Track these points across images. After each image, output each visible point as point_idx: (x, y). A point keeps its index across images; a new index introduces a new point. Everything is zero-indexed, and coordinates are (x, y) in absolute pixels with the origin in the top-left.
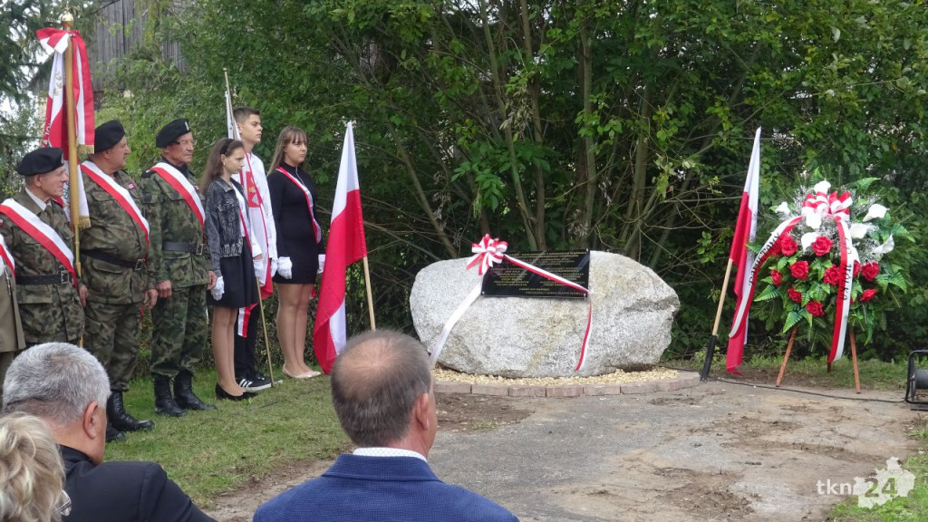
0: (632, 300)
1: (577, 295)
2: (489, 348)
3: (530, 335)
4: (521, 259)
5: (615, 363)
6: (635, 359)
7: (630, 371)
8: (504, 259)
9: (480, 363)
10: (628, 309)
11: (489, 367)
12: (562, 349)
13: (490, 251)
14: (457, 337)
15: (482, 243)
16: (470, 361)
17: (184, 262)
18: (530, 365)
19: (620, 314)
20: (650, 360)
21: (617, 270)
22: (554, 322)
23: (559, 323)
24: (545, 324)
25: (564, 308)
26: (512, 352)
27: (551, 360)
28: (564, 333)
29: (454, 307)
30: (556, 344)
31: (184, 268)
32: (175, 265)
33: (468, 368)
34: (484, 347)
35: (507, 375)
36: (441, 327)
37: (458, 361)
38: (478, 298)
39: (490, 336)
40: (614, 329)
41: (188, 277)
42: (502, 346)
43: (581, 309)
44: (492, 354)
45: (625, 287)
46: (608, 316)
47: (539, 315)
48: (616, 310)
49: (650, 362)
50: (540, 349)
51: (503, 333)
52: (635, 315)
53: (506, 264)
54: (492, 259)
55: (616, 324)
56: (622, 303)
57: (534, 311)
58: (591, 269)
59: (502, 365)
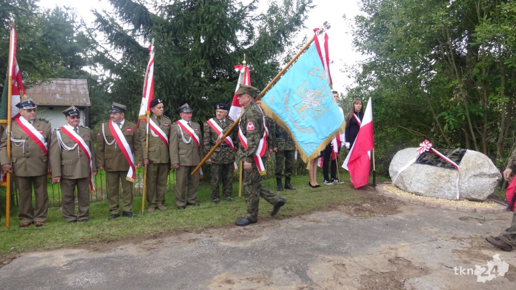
0: (478, 172)
1: (453, 167)
2: (411, 183)
3: (429, 180)
4: (437, 150)
5: (464, 196)
6: (473, 197)
7: (472, 201)
8: (430, 149)
9: (407, 188)
10: (475, 176)
11: (410, 190)
12: (442, 187)
13: (425, 146)
14: (401, 176)
15: (424, 143)
16: (404, 186)
17: (282, 142)
18: (427, 192)
19: (471, 177)
20: (481, 198)
21: (475, 159)
22: (440, 176)
23: (443, 177)
24: (437, 177)
25: (447, 171)
26: (420, 185)
27: (436, 191)
28: (444, 181)
29: (404, 165)
30: (440, 185)
31: (282, 144)
32: (279, 143)
33: (403, 189)
34: (410, 182)
35: (417, 194)
36: (397, 172)
37: (400, 185)
38: (414, 163)
39: (413, 178)
40: (466, 183)
41: (283, 147)
42: (417, 183)
43: (455, 173)
44: (412, 185)
45: (477, 166)
46: (465, 177)
47: (435, 173)
48: (469, 175)
49: (481, 199)
50: (432, 186)
51: (418, 178)
52: (478, 178)
53: (431, 151)
54: (425, 149)
55: (468, 181)
56: (473, 173)
57: (433, 171)
58: (464, 157)
59: (415, 189)
